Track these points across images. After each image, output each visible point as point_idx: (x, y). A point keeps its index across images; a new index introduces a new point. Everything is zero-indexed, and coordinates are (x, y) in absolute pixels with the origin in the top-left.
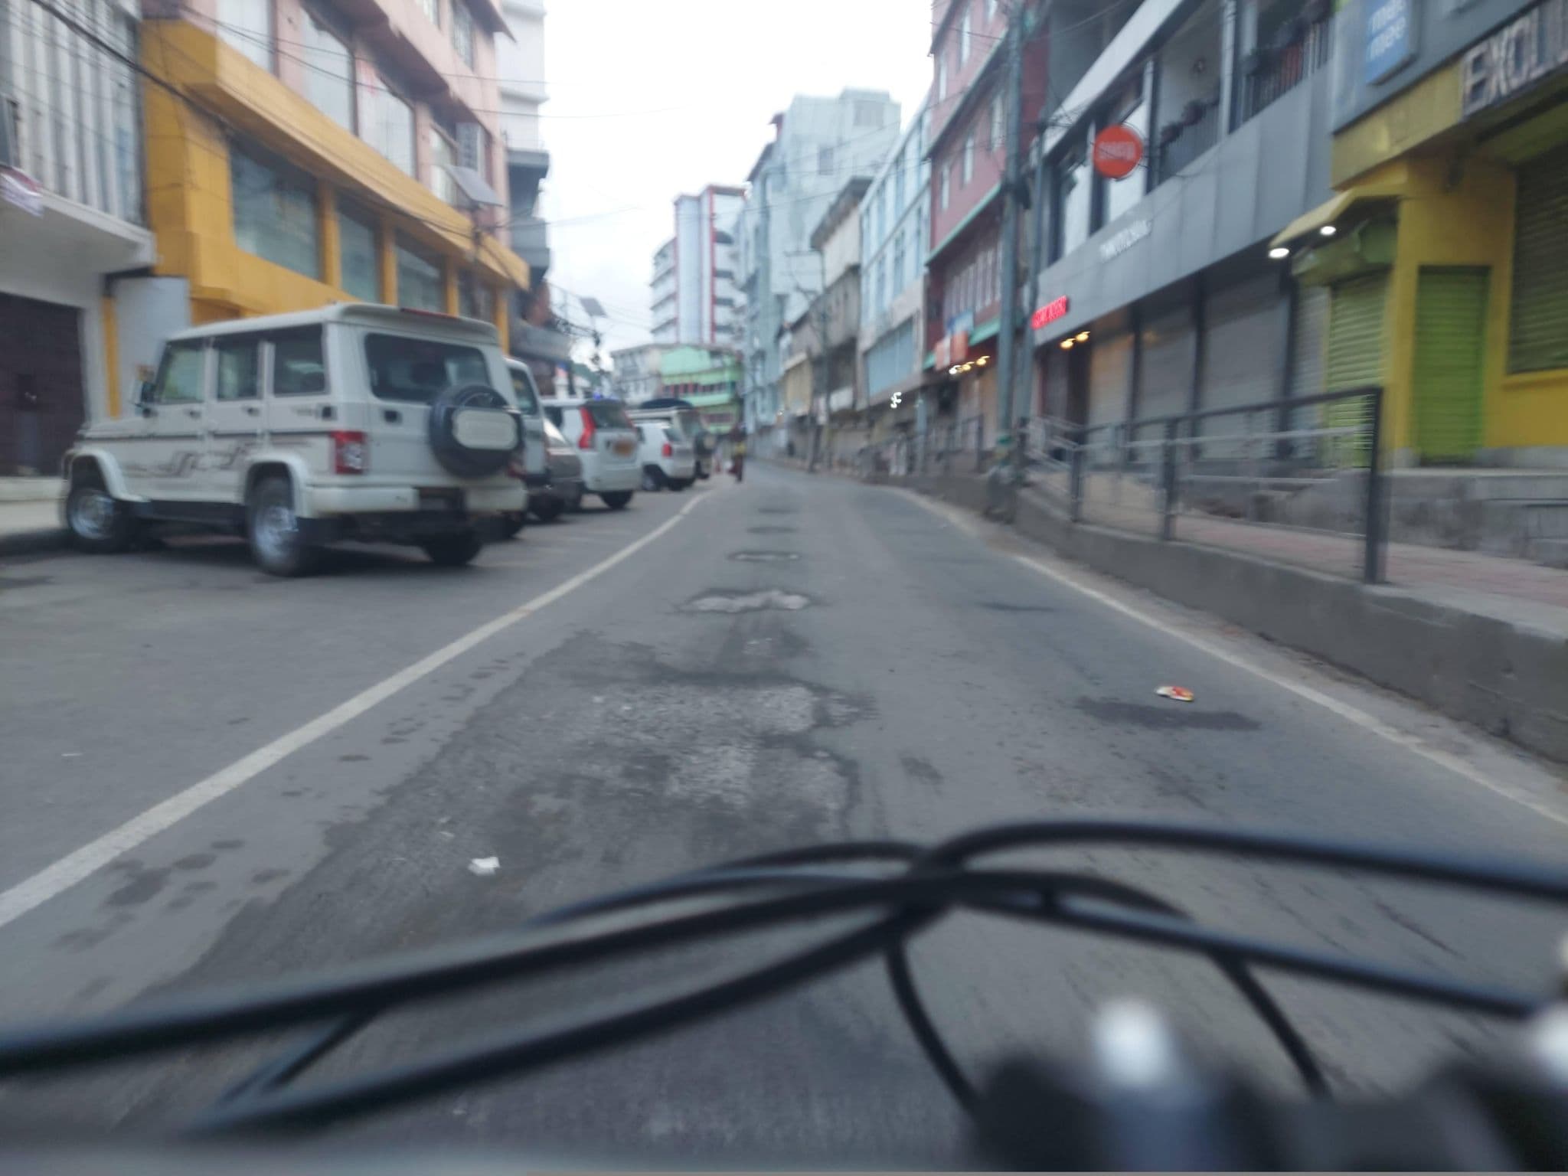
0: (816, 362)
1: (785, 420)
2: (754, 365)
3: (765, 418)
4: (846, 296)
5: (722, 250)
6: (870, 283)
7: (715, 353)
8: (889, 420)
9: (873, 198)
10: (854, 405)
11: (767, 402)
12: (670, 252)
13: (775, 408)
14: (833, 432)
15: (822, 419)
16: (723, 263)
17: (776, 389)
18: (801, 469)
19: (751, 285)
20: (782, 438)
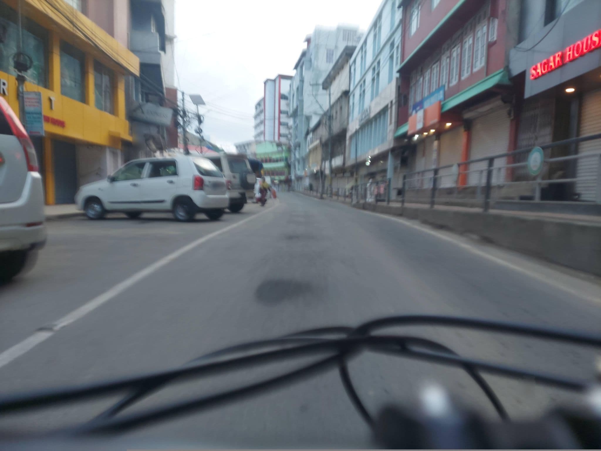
0: (324, 145)
1: (308, 174)
2: (295, 149)
3: (300, 173)
4: (341, 108)
5: (283, 102)
6: (355, 99)
7: (279, 145)
8: (363, 172)
9: (359, 52)
10: (344, 164)
11: (301, 166)
12: (262, 104)
13: (304, 169)
14: (332, 179)
15: (327, 172)
16: (284, 108)
17: (304, 160)
18: (316, 197)
19: (295, 114)
20: (307, 182)
